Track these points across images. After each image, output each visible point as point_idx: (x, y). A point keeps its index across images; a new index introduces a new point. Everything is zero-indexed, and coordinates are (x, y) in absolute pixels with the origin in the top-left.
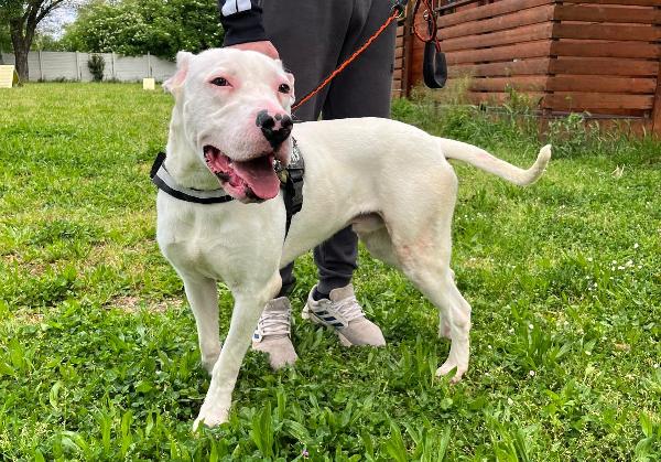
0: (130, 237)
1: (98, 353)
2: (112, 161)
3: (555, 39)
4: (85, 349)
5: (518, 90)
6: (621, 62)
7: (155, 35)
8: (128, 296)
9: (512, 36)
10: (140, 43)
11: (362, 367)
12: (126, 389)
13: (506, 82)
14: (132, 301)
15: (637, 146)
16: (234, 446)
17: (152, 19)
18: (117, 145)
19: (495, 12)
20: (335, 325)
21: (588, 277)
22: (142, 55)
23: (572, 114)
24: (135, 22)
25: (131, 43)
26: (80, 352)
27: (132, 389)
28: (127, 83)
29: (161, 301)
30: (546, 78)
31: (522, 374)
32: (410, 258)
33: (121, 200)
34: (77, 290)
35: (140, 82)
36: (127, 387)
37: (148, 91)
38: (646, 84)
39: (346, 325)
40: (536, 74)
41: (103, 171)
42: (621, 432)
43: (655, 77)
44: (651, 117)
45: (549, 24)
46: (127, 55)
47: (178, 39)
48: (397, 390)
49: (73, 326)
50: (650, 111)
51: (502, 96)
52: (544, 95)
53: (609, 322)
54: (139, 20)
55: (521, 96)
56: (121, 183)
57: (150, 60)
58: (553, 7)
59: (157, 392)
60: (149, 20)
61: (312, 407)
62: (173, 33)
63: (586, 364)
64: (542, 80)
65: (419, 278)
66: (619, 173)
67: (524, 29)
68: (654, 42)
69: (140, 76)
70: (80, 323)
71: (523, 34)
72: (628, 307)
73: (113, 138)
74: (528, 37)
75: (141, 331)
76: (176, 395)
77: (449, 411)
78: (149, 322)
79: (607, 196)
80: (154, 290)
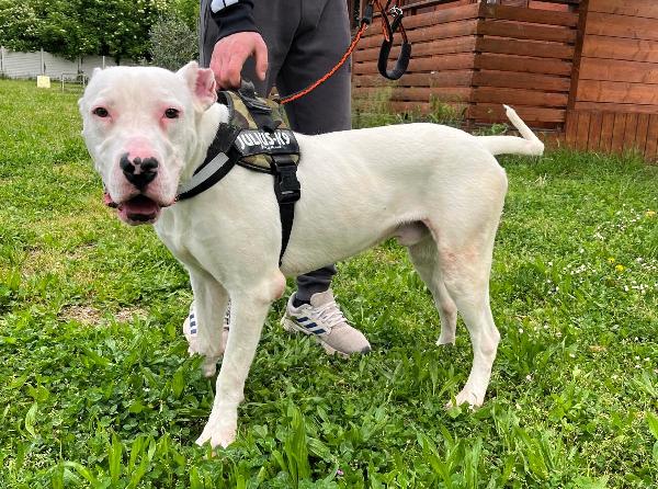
0: (65, 243)
1: (66, 370)
2: (27, 161)
3: (478, 52)
4: (49, 366)
5: (443, 101)
6: (538, 78)
7: (50, 30)
8: (80, 305)
9: (435, 47)
10: (33, 39)
11: (355, 376)
12: (114, 409)
13: (429, 92)
14: (85, 311)
15: (555, 158)
16: (258, 468)
17: (45, 13)
18: (27, 144)
19: (418, 24)
20: (316, 332)
21: (549, 281)
22: (34, 51)
23: (494, 125)
24: (27, 16)
25: (21, 37)
26: (43, 370)
27: (121, 409)
28: (18, 79)
29: (118, 311)
30: (469, 89)
31: (518, 379)
32: (453, 267)
33: (46, 203)
34: (21, 300)
35: (33, 80)
36: (115, 407)
37: (44, 89)
38: (559, 99)
39: (328, 331)
40: (459, 85)
41: (19, 170)
42: (631, 434)
43: (567, 92)
44: (563, 130)
45: (472, 38)
46: (18, 50)
47: (75, 37)
48: (399, 400)
49: (30, 341)
50: (562, 125)
51: (426, 106)
52: (468, 106)
53: (576, 325)
54: (32, 14)
55: (446, 106)
56: (42, 184)
57: (43, 56)
58: (476, 21)
59: (149, 411)
60: (43, 14)
61: (322, 421)
62: (70, 29)
63: (572, 368)
64: (466, 92)
65: (460, 289)
66: (542, 182)
67: (447, 41)
68: (566, 60)
69: (33, 74)
70: (37, 338)
71: (446, 46)
72: (591, 310)
73: (21, 137)
74: (452, 49)
75: (111, 344)
76: (172, 414)
77: (457, 419)
78: (119, 334)
79: (539, 204)
80: (109, 299)
